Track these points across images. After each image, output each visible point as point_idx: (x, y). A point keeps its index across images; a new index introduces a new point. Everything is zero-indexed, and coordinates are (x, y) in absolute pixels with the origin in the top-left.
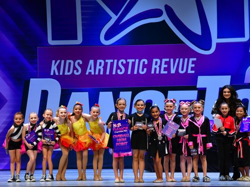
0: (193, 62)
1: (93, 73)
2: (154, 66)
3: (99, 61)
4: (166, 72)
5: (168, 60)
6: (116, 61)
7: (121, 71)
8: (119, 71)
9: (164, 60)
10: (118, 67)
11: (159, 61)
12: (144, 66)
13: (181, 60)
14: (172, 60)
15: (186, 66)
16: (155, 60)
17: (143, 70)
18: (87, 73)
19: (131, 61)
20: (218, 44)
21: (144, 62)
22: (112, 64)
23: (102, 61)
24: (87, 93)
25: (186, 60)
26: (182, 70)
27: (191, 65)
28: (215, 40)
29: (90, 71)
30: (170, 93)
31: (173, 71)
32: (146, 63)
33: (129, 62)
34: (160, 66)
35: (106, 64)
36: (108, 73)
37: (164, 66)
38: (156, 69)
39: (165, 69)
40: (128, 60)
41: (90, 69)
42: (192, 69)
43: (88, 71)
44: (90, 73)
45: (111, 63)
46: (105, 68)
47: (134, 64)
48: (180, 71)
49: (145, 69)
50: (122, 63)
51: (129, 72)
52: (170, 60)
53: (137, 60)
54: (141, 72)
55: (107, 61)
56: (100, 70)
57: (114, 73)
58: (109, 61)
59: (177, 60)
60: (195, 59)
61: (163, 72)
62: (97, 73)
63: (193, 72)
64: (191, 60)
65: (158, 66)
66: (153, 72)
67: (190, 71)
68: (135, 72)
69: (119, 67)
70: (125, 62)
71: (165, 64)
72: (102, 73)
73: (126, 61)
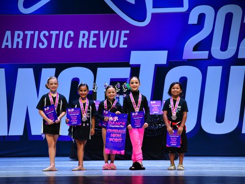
0: (126, 35)
1: (10, 47)
2: (81, 39)
3: (17, 33)
4: (95, 46)
5: (97, 32)
6: (37, 33)
7: (43, 44)
8: (40, 44)
9: (93, 32)
10: (39, 40)
11: (86, 33)
12: (70, 39)
13: (112, 32)
14: (102, 32)
15: (118, 40)
16: (82, 33)
17: (68, 44)
18: (3, 47)
19: (54, 33)
20: (153, 15)
21: (70, 35)
22: (33, 36)
23: (21, 33)
24: (4, 69)
25: (118, 32)
26: (114, 44)
27: (123, 39)
28: (150, 10)
29: (7, 44)
30: (100, 70)
31: (103, 45)
32: (72, 35)
33: (52, 34)
34: (88, 40)
35: (25, 36)
36: (28, 46)
37: (92, 39)
38: (83, 43)
39: (94, 43)
40: (51, 32)
41: (7, 41)
42: (125, 43)
43: (4, 44)
44: (7, 46)
45: (31, 34)
46: (24, 40)
47: (58, 36)
48: (111, 46)
49: (71, 43)
50: (44, 35)
51: (53, 46)
52: (99, 33)
53: (62, 32)
54: (66, 46)
55: (26, 32)
56: (18, 43)
57: (35, 46)
58: (29, 33)
59: (108, 32)
60: (128, 32)
61: (91, 46)
62: (15, 47)
63: (126, 46)
64: (123, 32)
65: (86, 39)
66: (80, 46)
67: (122, 46)
68: (60, 46)
69: (41, 39)
70: (47, 34)
71: (94, 37)
72: (20, 46)
73: (49, 33)
